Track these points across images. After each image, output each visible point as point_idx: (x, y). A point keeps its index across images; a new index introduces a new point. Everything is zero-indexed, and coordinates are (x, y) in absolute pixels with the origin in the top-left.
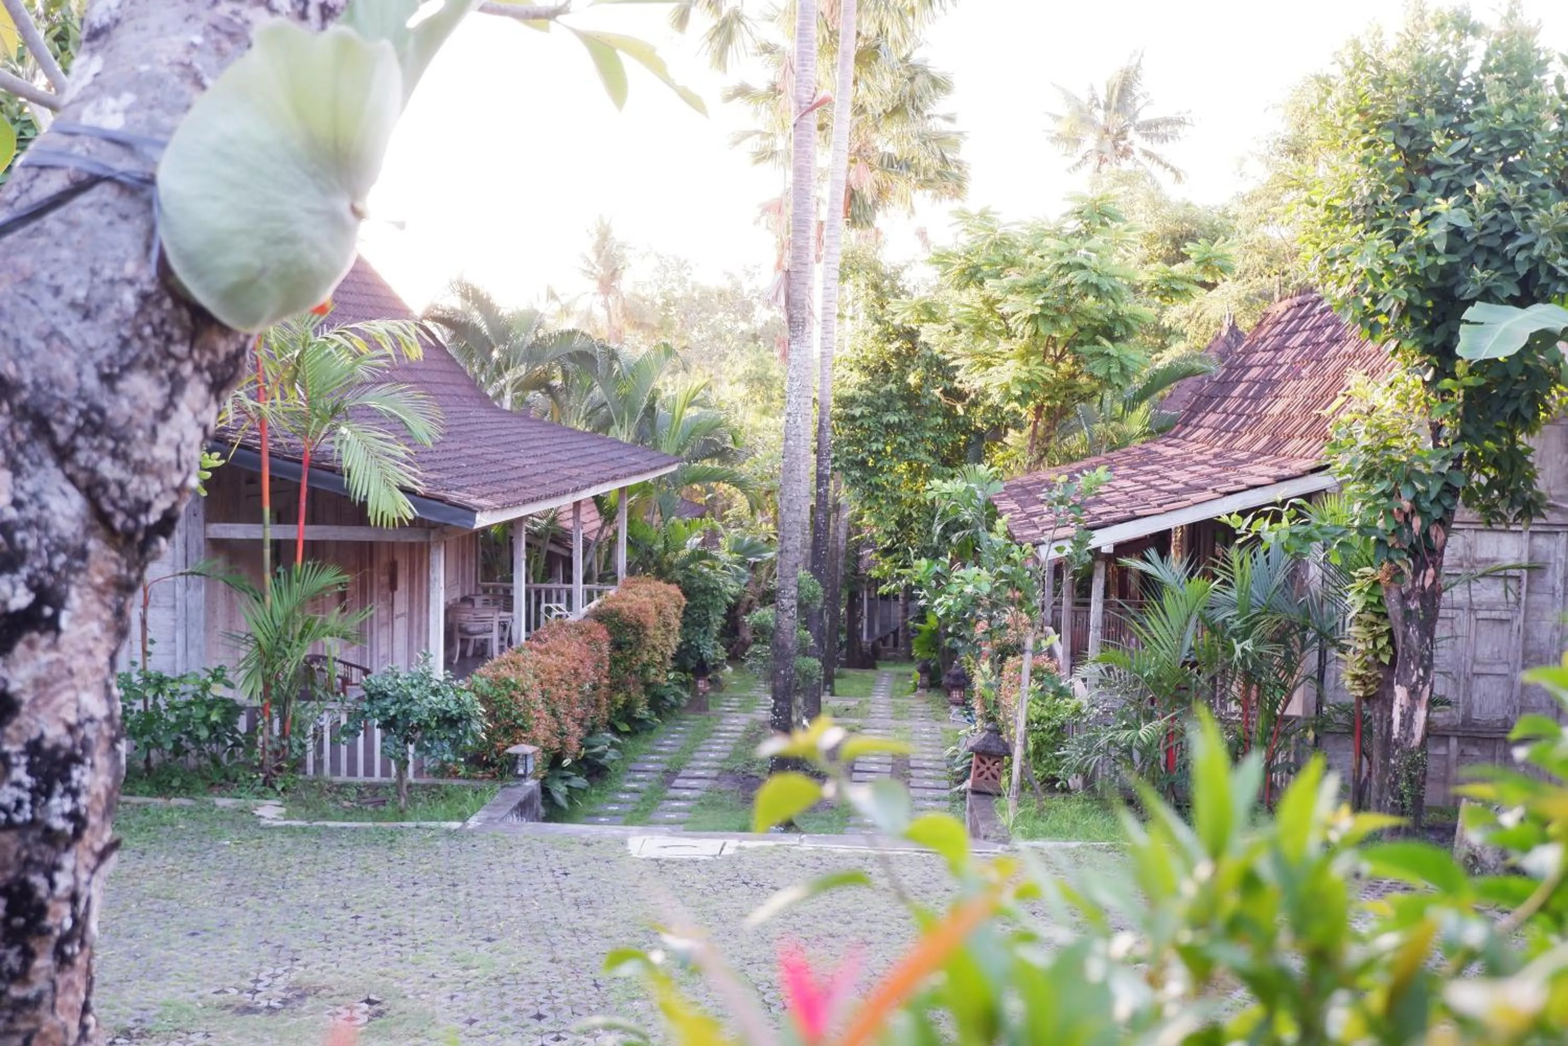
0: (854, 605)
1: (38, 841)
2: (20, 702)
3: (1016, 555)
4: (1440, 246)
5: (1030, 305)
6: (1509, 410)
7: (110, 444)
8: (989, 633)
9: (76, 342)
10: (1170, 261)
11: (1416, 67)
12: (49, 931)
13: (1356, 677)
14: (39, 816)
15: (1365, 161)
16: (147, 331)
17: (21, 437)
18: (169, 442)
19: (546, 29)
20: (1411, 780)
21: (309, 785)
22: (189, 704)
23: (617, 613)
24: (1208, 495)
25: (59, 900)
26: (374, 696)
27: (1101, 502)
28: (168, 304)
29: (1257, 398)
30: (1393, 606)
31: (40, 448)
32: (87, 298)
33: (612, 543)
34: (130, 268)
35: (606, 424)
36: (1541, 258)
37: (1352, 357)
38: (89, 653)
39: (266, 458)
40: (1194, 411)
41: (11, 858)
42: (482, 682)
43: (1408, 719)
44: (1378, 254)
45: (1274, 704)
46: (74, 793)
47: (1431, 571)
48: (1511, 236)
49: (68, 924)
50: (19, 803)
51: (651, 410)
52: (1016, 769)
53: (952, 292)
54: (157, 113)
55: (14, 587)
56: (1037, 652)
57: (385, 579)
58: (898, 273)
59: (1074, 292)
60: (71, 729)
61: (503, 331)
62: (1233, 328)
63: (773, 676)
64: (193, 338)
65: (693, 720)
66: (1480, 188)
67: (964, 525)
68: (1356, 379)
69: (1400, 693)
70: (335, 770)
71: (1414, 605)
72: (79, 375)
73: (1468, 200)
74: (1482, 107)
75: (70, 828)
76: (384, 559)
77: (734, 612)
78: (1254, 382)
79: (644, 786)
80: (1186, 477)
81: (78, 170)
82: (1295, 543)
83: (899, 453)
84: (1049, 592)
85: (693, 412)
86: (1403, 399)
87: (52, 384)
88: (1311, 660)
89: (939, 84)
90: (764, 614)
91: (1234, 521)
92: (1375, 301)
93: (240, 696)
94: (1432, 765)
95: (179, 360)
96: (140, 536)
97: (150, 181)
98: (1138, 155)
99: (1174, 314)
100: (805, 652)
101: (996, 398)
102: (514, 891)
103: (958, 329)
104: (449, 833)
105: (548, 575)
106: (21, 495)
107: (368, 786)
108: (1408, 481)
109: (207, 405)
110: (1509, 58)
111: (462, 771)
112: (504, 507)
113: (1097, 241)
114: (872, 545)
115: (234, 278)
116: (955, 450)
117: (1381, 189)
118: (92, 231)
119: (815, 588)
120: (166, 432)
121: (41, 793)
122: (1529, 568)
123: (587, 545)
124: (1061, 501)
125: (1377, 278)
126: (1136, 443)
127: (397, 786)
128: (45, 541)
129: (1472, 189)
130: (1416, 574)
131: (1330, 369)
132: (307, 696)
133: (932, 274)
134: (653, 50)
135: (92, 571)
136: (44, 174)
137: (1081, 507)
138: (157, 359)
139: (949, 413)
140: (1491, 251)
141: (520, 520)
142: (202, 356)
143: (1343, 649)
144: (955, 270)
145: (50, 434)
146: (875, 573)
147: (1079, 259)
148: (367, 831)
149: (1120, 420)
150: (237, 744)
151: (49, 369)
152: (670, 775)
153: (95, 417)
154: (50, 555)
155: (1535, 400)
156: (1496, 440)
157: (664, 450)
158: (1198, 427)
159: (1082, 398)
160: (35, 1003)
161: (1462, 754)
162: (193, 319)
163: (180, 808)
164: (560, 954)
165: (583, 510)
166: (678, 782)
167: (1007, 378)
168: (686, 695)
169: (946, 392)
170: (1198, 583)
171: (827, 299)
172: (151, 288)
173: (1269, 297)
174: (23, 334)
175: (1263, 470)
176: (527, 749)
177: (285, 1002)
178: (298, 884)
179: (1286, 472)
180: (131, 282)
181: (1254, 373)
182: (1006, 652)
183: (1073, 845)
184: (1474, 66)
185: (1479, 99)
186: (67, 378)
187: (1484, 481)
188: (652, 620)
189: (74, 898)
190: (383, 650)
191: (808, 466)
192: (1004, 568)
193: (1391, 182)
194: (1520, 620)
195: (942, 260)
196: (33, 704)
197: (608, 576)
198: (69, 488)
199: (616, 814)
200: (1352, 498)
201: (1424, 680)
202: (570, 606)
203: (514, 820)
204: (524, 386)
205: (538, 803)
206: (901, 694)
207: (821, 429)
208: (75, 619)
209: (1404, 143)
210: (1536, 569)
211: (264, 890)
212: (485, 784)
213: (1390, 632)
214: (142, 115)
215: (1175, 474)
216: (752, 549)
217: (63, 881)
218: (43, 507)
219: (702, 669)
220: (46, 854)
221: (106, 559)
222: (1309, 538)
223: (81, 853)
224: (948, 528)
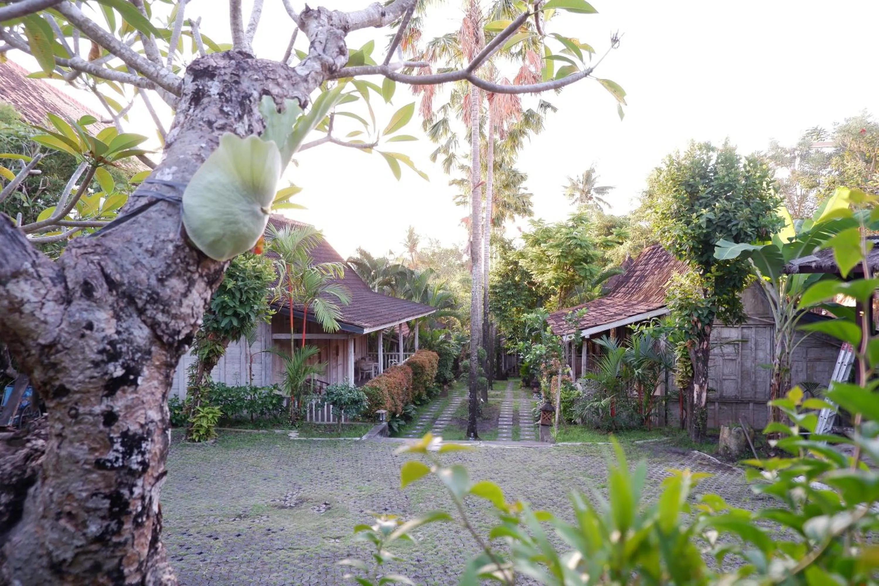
0: (499, 358)
1: (126, 474)
2: (119, 416)
3: (554, 340)
4: (704, 226)
5: (557, 252)
6: (732, 284)
7: (161, 307)
8: (546, 368)
9: (148, 266)
10: (606, 235)
11: (692, 163)
12: (131, 513)
13: (679, 381)
14: (126, 464)
15: (675, 197)
16: (178, 261)
17: (122, 305)
18: (188, 306)
19: (370, 152)
20: (702, 419)
21: (308, 425)
22: (266, 397)
23: (415, 363)
24: (623, 317)
25: (135, 499)
26: (329, 393)
27: (585, 320)
28: (187, 250)
29: (639, 282)
30: (692, 355)
31: (131, 309)
32: (153, 248)
33: (414, 338)
34: (171, 236)
35: (411, 297)
36: (741, 229)
37: (673, 266)
38: (153, 393)
39: (292, 311)
40: (617, 287)
41: (113, 482)
42: (367, 388)
43: (699, 396)
44: (681, 229)
45: (650, 391)
46: (143, 453)
47: (706, 343)
48: (729, 221)
49: (140, 509)
50: (117, 459)
51: (426, 291)
52: (557, 416)
53: (530, 248)
54: (186, 174)
55: (116, 368)
56: (563, 374)
57: (335, 352)
58: (511, 241)
59: (572, 247)
60: (142, 426)
61: (375, 265)
62: (630, 258)
63: (469, 384)
64: (198, 263)
65: (442, 400)
66: (717, 204)
67: (536, 329)
68: (675, 274)
69: (696, 387)
70: (317, 419)
71: (700, 355)
72: (148, 279)
73: (713, 209)
74: (717, 176)
75: (140, 468)
76: (334, 345)
77: (456, 361)
78: (638, 276)
79: (425, 424)
80: (615, 311)
81: (152, 197)
82: (655, 334)
83: (513, 305)
84: (567, 352)
85: (441, 292)
86: (693, 280)
87: (137, 283)
88: (663, 376)
89: (523, 178)
90: (466, 362)
91: (632, 327)
92: (681, 246)
93: (284, 393)
94: (709, 413)
95: (192, 273)
96: (176, 345)
97: (180, 201)
98: (594, 199)
99: (609, 253)
100: (482, 375)
101: (546, 284)
102: (378, 463)
103: (532, 261)
104: (356, 442)
105: (391, 349)
106: (120, 329)
107: (328, 425)
108: (696, 310)
109: (206, 291)
110: (726, 159)
111: (361, 419)
112: (374, 326)
113: (580, 229)
114: (504, 336)
115: (212, 238)
116: (533, 302)
117: (681, 206)
118: (157, 221)
119: (484, 352)
120: (186, 302)
121: (127, 454)
122: (742, 341)
123: (404, 339)
124: (570, 320)
125: (681, 238)
126: (597, 299)
127: (338, 425)
128: (131, 348)
129: (715, 205)
130: (700, 344)
131: (666, 270)
132: (306, 393)
133: (523, 242)
134: (408, 158)
135: (154, 360)
136: (140, 199)
137: (577, 322)
138: (182, 272)
139: (530, 290)
140: (723, 227)
141: (380, 331)
142: (203, 270)
143: (675, 371)
144: (531, 240)
145: (136, 303)
146: (506, 347)
147: (574, 235)
148: (327, 441)
149: (591, 291)
150: (283, 410)
151: (136, 277)
152: (434, 420)
153: (155, 296)
154: (133, 354)
155: (741, 280)
156: (727, 295)
157: (431, 305)
158: (618, 293)
159: (577, 284)
160: (125, 543)
161: (720, 408)
162: (199, 257)
163: (263, 433)
164: (394, 486)
165: (403, 327)
166: (437, 422)
167: (550, 277)
168: (440, 391)
169: (528, 283)
170: (621, 349)
171: (486, 251)
172: (179, 243)
173: (642, 246)
174: (124, 263)
175: (642, 307)
176: (384, 411)
177: (296, 504)
178: (303, 460)
179: (651, 308)
180: (171, 241)
181: (638, 273)
182: (552, 374)
183: (578, 444)
184: (713, 162)
185: (716, 173)
186: (143, 280)
187: (723, 309)
188: (427, 365)
189: (143, 498)
190: (334, 377)
191: (480, 310)
192: (550, 345)
193: (685, 204)
194: (739, 360)
195: (526, 237)
196: (125, 416)
197: (412, 349)
198: (143, 326)
199: (414, 434)
200: (675, 317)
201: (705, 382)
202: (399, 361)
203: (378, 437)
204: (381, 284)
205: (387, 431)
206: (516, 389)
207: (485, 297)
208: (146, 380)
209: (689, 190)
210: (744, 341)
211: (290, 463)
212: (369, 424)
213: (691, 365)
214: (179, 175)
215: (611, 310)
216: (463, 339)
217: (137, 491)
218: (131, 334)
219: (446, 382)
220: (131, 480)
221: (160, 354)
222: (660, 332)
223: (147, 478)
224: (531, 330)
